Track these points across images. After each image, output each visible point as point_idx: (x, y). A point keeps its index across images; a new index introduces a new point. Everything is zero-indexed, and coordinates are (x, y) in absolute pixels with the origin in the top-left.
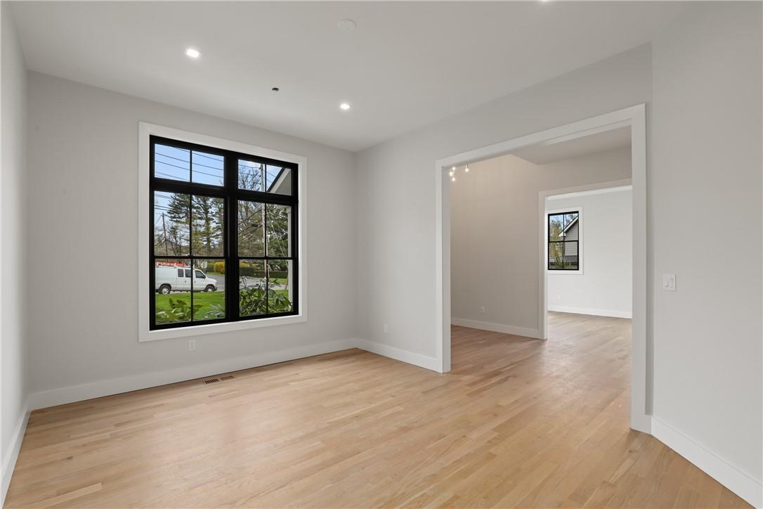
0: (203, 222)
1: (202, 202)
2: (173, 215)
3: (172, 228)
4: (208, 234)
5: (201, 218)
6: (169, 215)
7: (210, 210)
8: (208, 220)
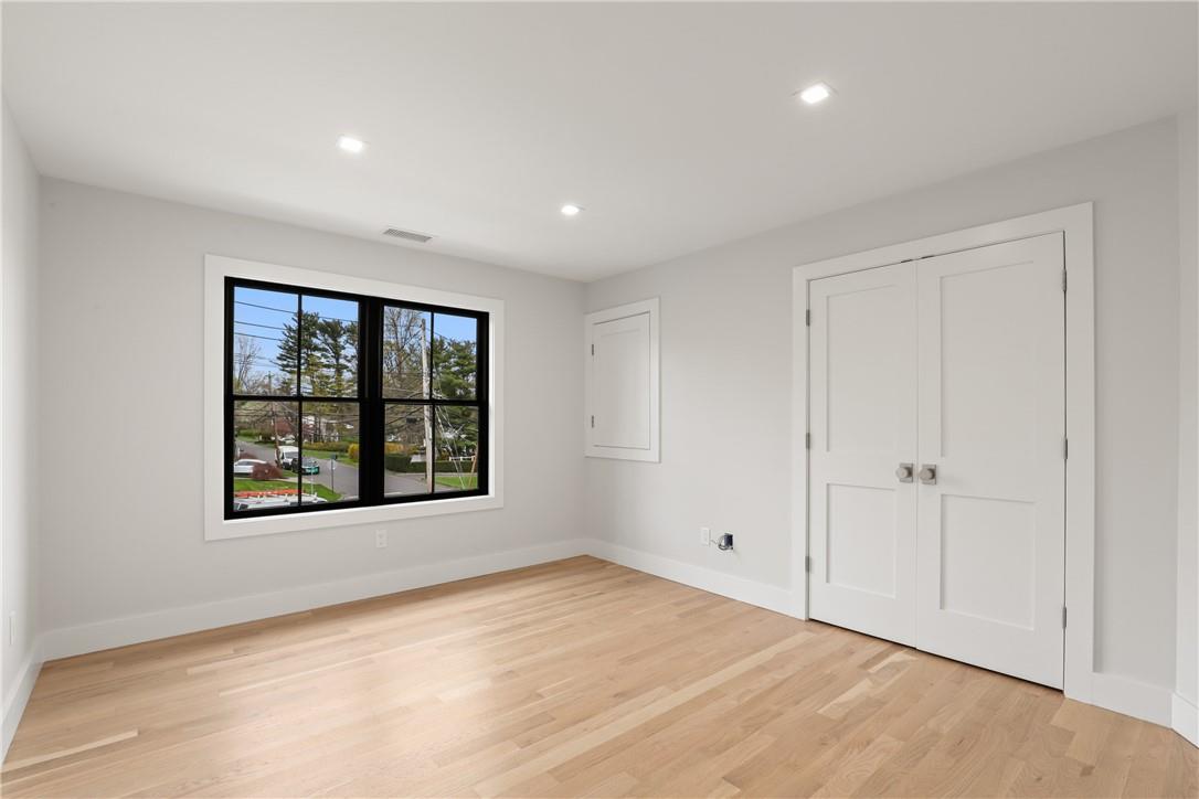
0: (331, 372)
1: (330, 341)
2: (285, 363)
3: (284, 383)
4: (340, 391)
5: (328, 366)
6: (280, 362)
7: (343, 352)
8: (339, 369)
